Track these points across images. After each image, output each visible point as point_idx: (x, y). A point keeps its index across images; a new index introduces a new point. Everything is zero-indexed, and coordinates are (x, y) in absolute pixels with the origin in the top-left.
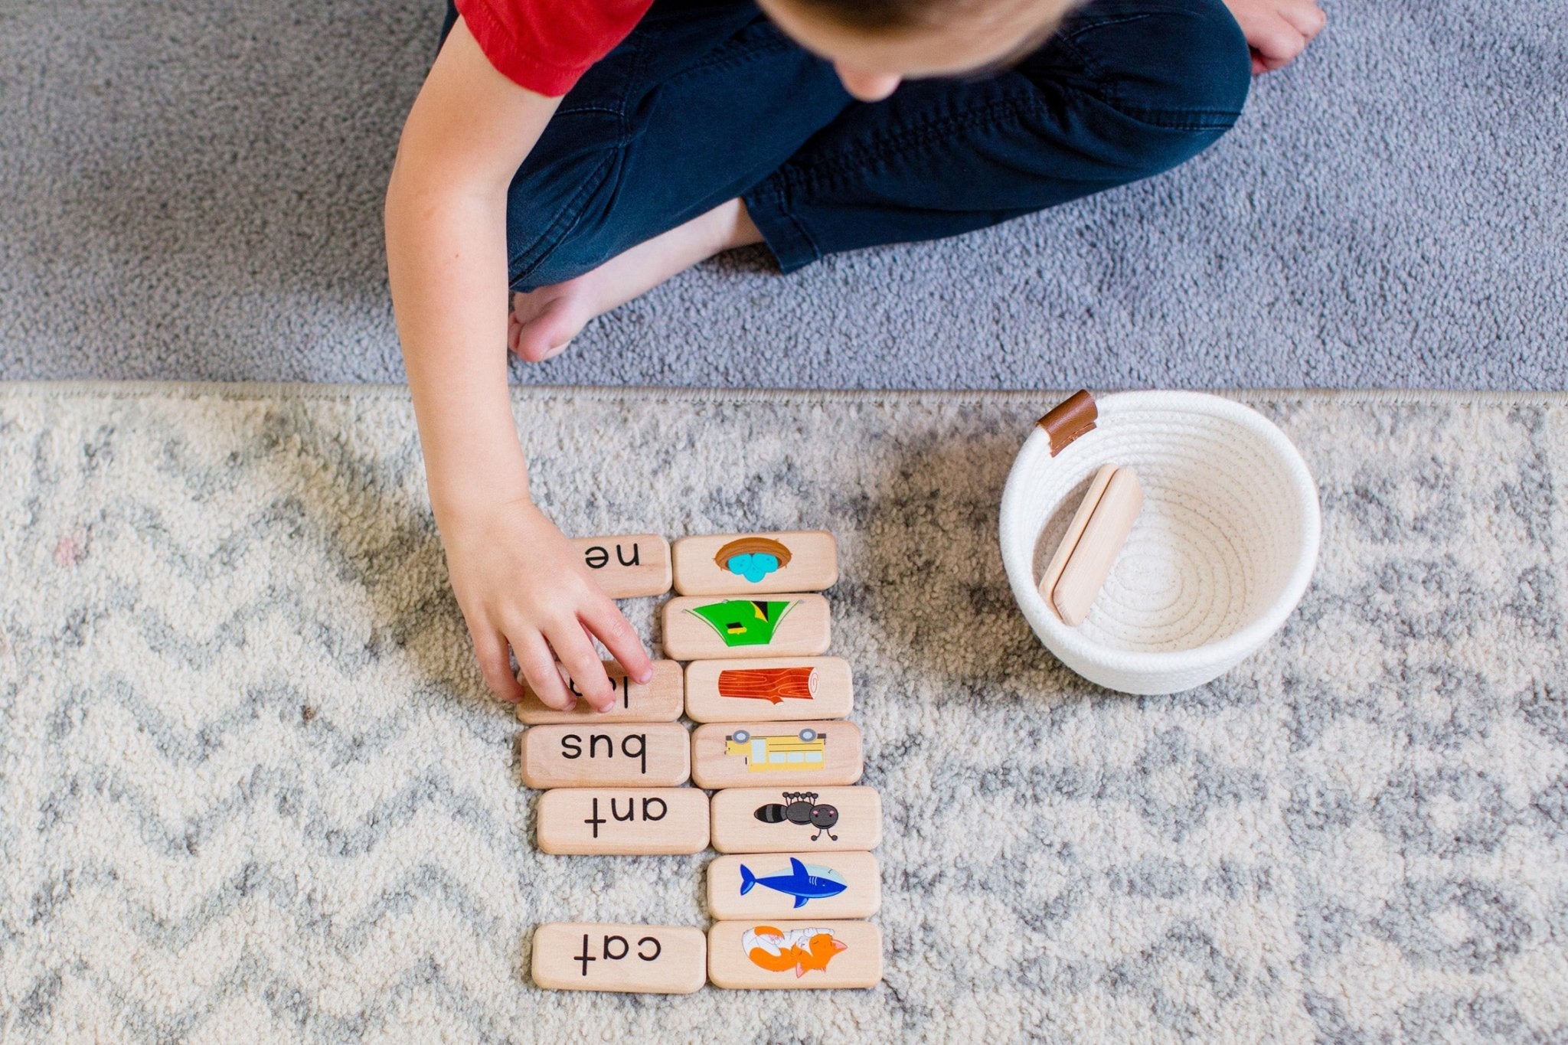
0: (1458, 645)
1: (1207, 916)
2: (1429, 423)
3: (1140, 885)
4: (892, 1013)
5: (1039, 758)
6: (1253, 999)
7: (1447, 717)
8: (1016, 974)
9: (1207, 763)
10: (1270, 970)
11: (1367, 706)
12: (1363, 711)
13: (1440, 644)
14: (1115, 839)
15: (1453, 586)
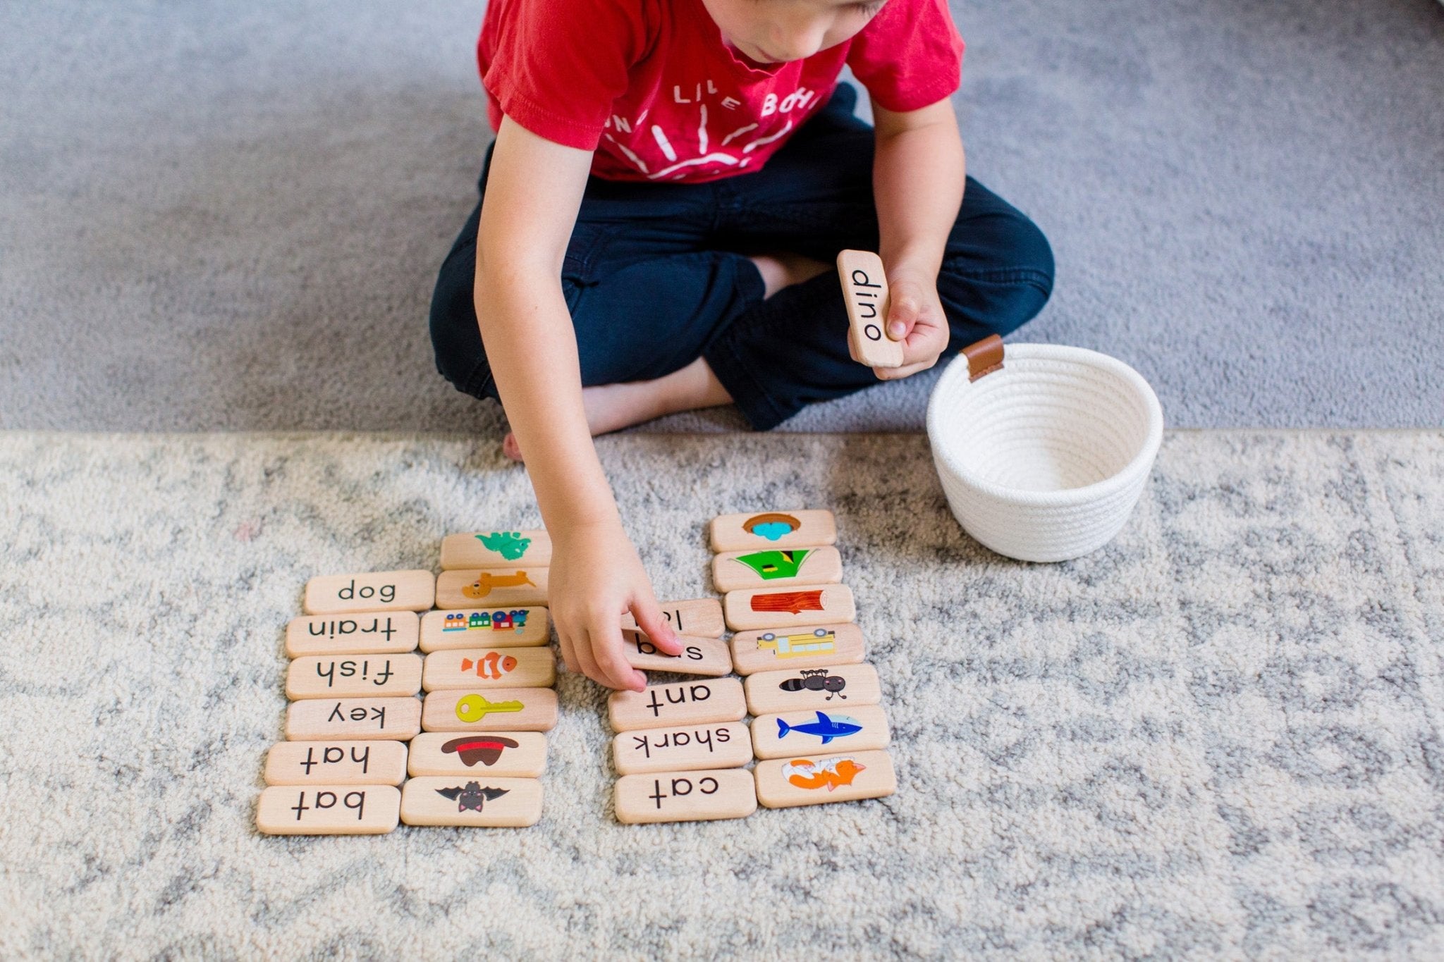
0: (1310, 577)
1: (1134, 753)
2: (1269, 447)
3: (1081, 733)
4: (887, 823)
5: (995, 653)
6: (1177, 808)
7: (1307, 622)
8: (986, 795)
9: (1126, 653)
10: (1188, 789)
11: (1244, 617)
12: (1242, 621)
13: (1294, 578)
14: (1058, 704)
15: (1301, 543)
